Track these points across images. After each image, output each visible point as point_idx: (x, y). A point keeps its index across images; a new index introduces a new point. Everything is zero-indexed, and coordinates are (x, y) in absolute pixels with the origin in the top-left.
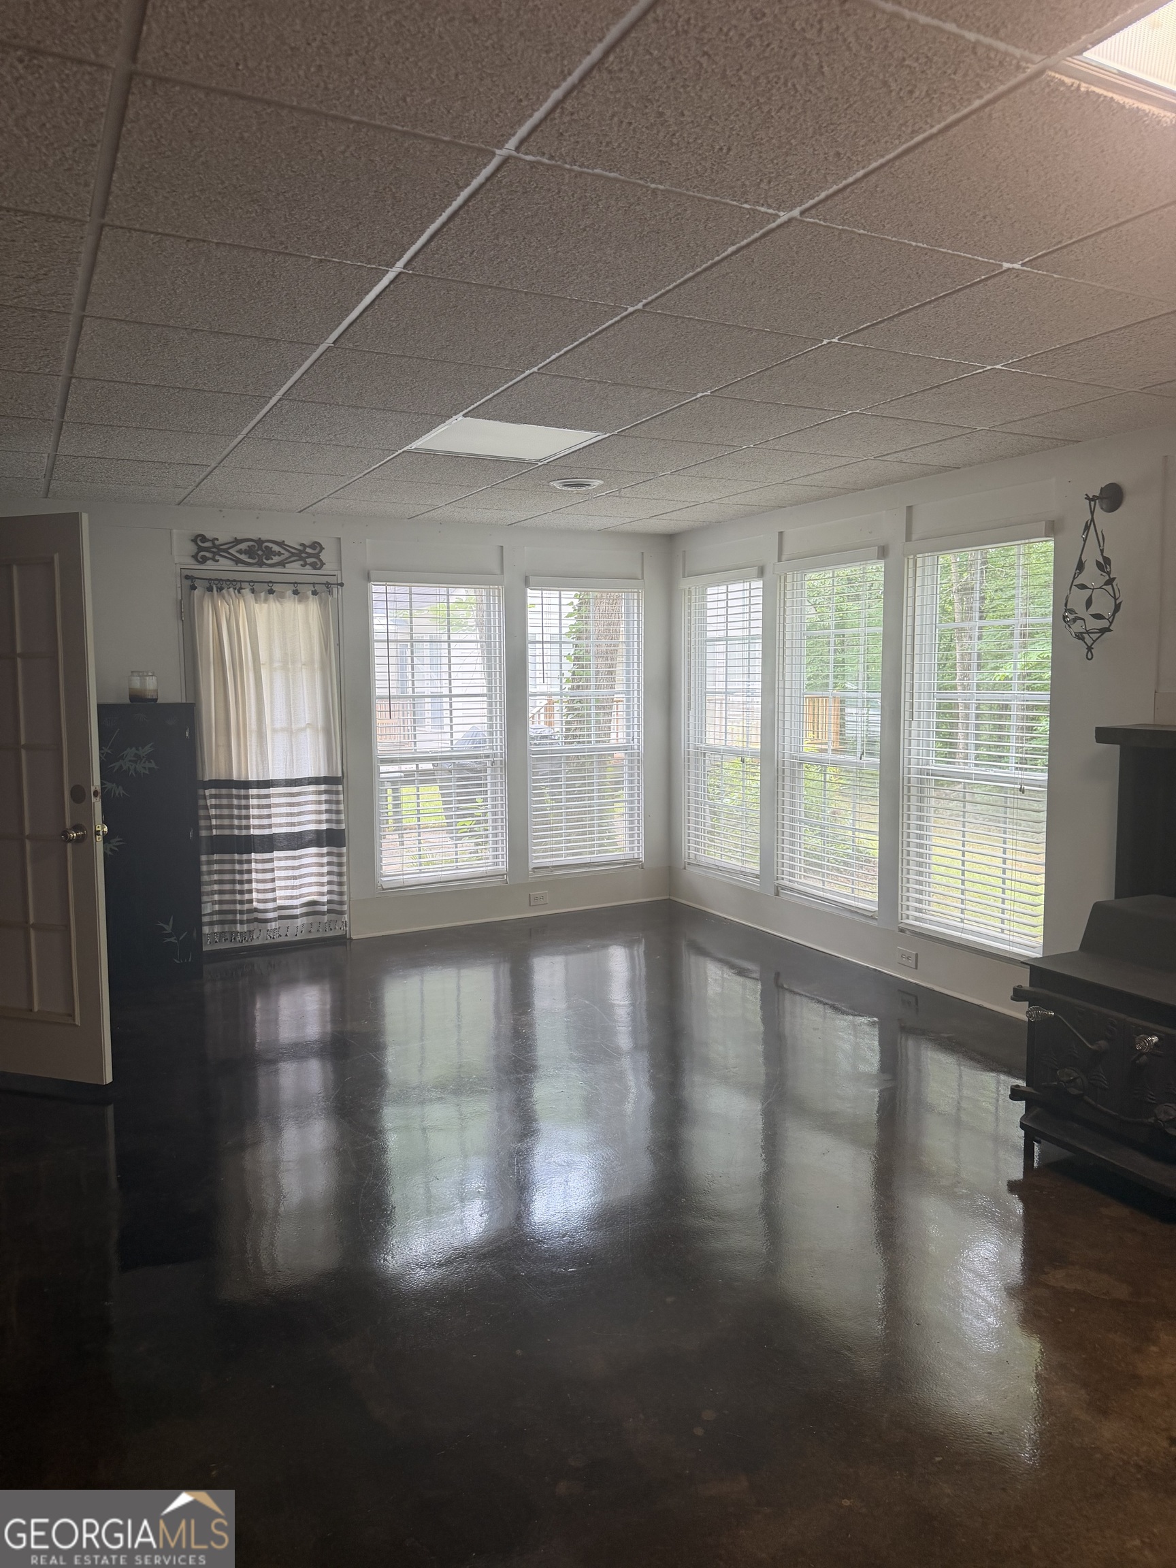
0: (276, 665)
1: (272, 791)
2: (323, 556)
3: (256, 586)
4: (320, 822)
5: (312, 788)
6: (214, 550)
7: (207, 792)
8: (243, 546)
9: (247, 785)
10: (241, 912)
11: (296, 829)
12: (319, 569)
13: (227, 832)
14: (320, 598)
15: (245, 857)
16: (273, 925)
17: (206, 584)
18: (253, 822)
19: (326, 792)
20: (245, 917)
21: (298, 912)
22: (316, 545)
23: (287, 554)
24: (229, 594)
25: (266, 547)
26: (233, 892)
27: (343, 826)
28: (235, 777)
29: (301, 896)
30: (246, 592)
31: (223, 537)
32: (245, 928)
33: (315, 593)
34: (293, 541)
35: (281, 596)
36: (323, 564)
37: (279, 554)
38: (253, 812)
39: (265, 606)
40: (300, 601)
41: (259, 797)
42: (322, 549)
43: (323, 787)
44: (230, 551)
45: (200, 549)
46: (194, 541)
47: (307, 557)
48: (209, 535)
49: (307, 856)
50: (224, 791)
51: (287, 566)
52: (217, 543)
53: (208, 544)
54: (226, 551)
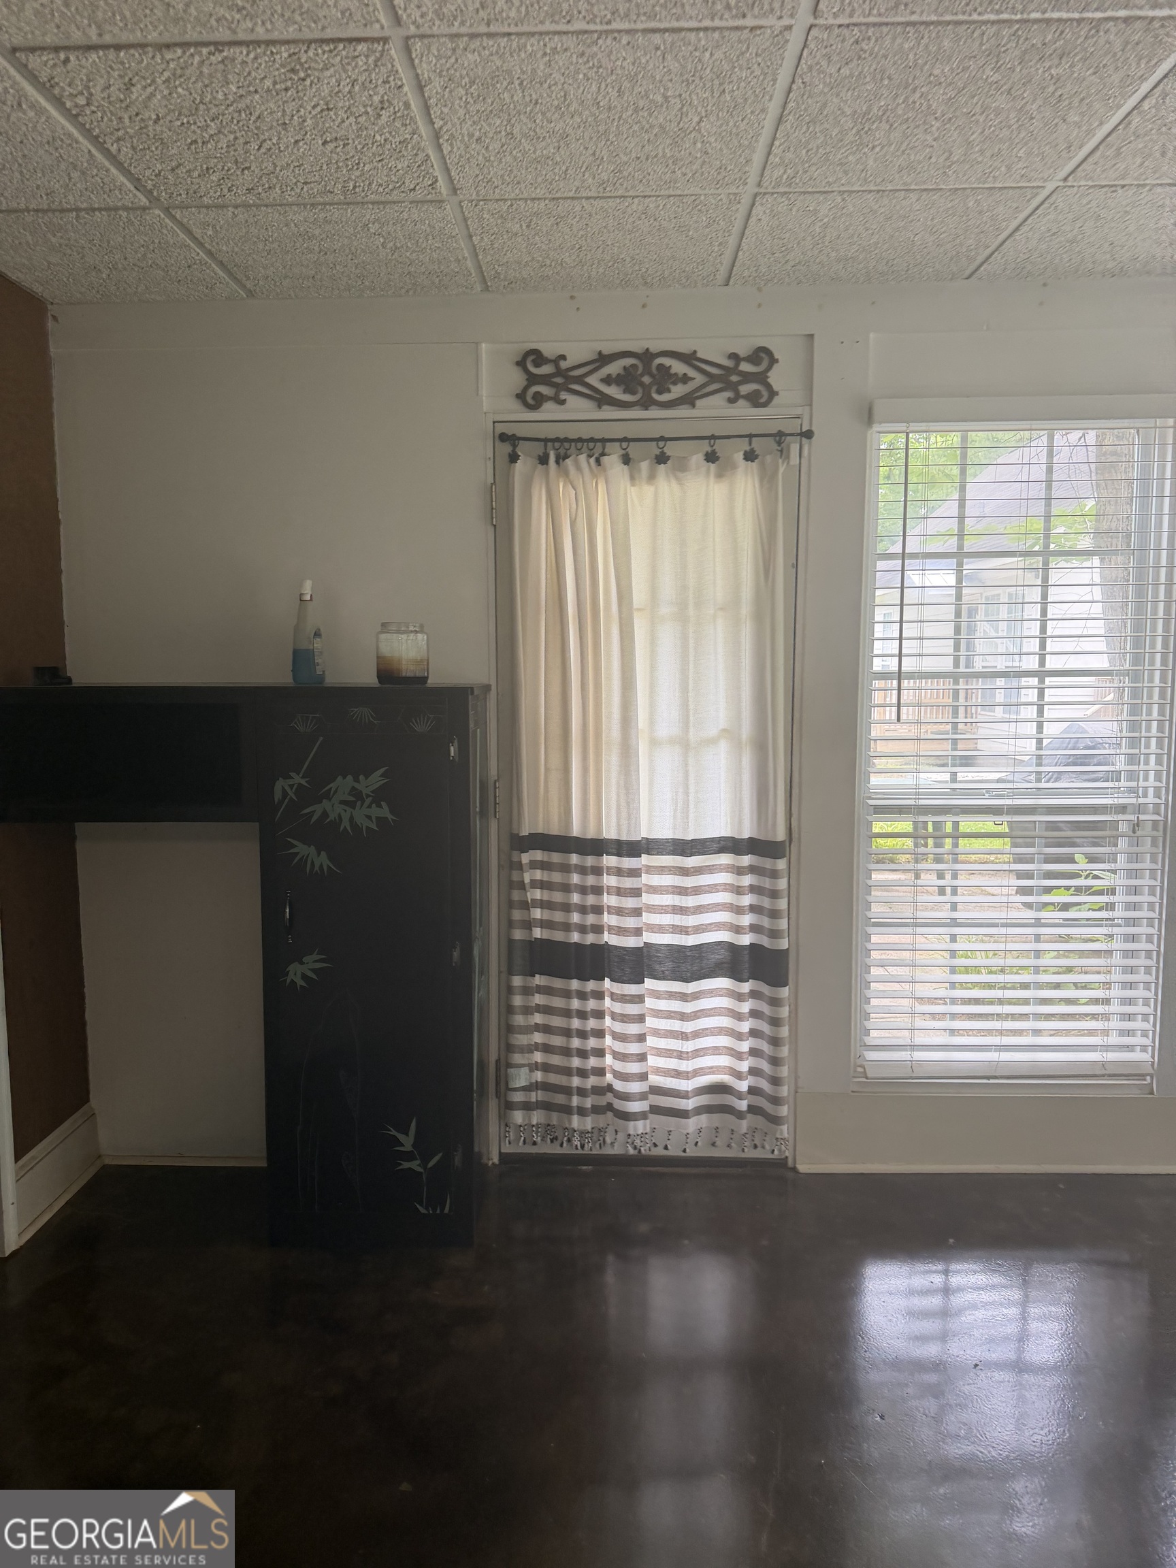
0: (665, 610)
1: (645, 860)
2: (774, 378)
3: (633, 449)
4: (738, 930)
5: (725, 859)
6: (559, 380)
7: (525, 858)
8: (614, 368)
9: (597, 847)
10: (582, 1092)
11: (690, 941)
12: (765, 405)
13: (559, 936)
14: (763, 467)
15: (591, 985)
16: (640, 1126)
17: (538, 448)
18: (608, 919)
19: (752, 869)
20: (588, 1103)
21: (690, 1104)
22: (763, 355)
23: (699, 379)
24: (579, 468)
25: (660, 366)
26: (566, 1052)
27: (784, 944)
28: (576, 831)
29: (697, 1072)
30: (613, 461)
31: (577, 353)
32: (589, 1123)
33: (750, 456)
34: (714, 351)
35: (682, 467)
36: (773, 394)
37: (685, 379)
38: (609, 900)
39: (649, 490)
40: (720, 476)
41: (619, 872)
42: (773, 361)
43: (746, 860)
44: (590, 380)
45: (533, 379)
46: (521, 364)
47: (740, 383)
48: (549, 350)
49: (711, 993)
50: (556, 857)
51: (699, 403)
52: (564, 365)
53: (546, 369)
54: (580, 380)
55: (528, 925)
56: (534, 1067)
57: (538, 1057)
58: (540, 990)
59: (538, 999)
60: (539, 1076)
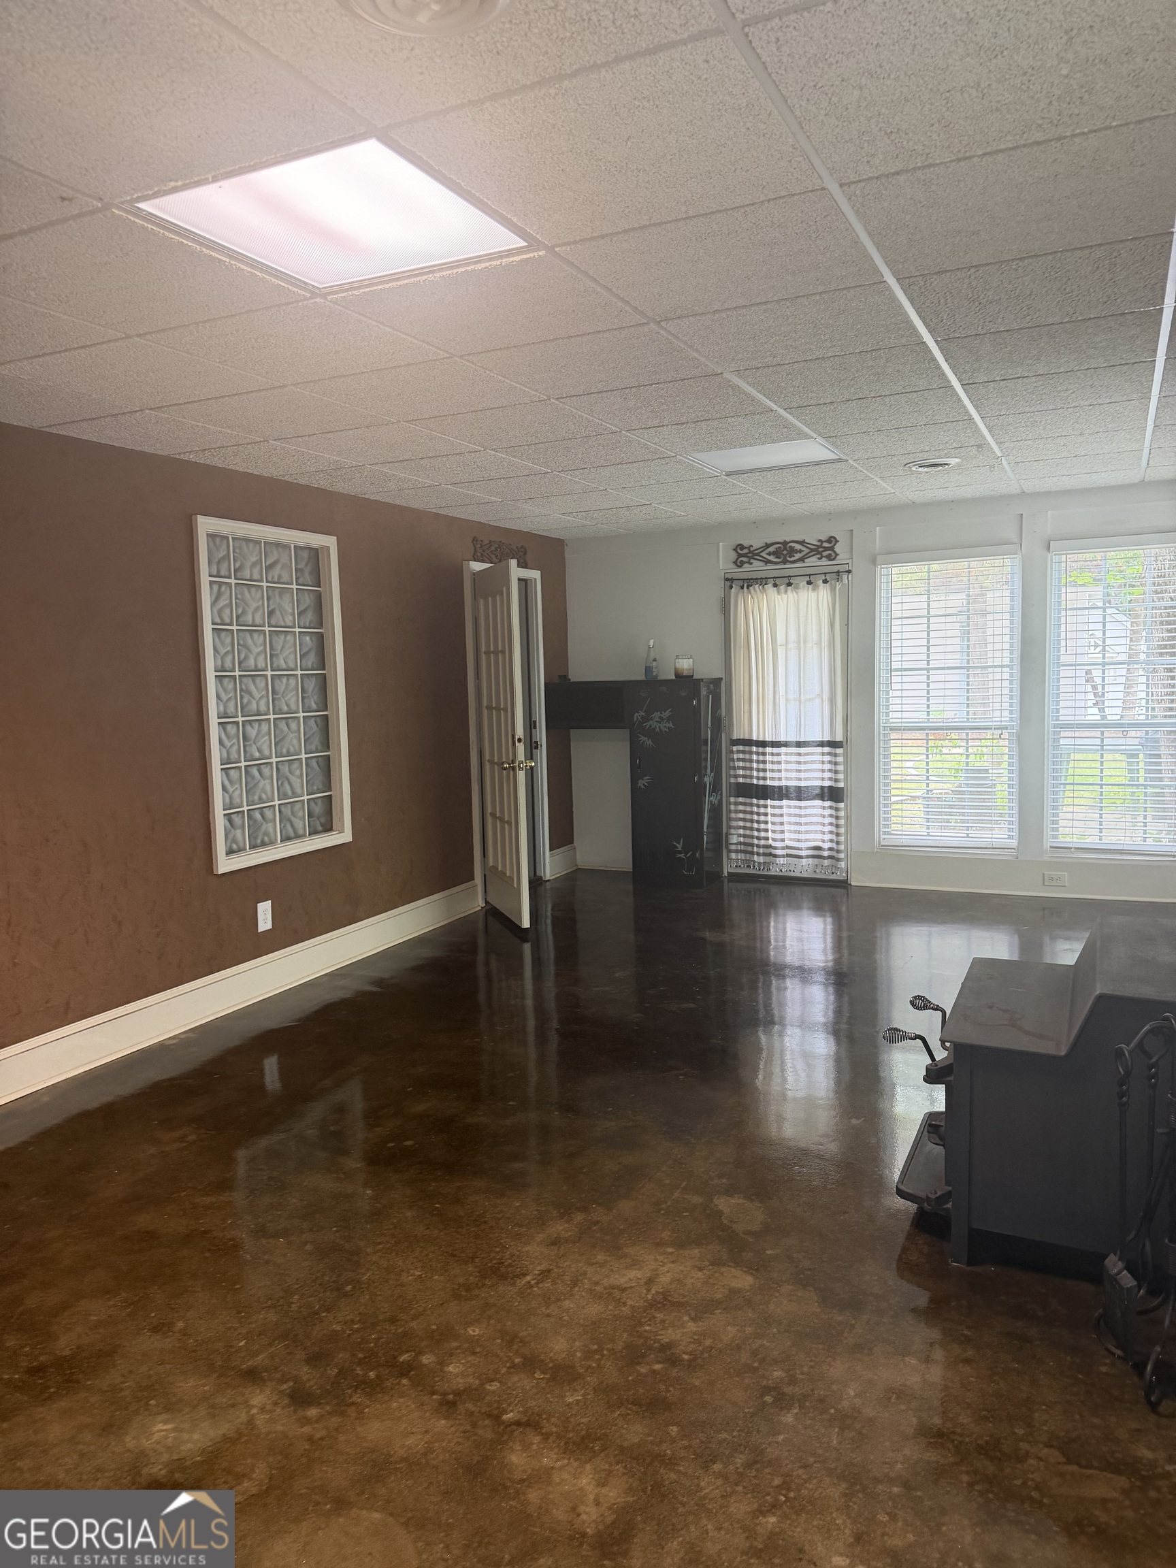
0: (791, 645)
1: (783, 750)
2: (837, 549)
3: (778, 581)
4: (823, 779)
5: (819, 750)
6: (750, 555)
7: (735, 748)
8: (771, 549)
9: (763, 744)
10: (758, 846)
11: (804, 784)
12: (833, 560)
13: (748, 781)
14: (831, 585)
15: (762, 802)
16: (781, 861)
17: (741, 583)
18: (768, 774)
19: (829, 754)
20: (761, 851)
21: (804, 853)
22: (833, 540)
23: (807, 551)
24: (755, 589)
25: (790, 547)
26: (752, 829)
27: (841, 785)
28: (755, 738)
29: (806, 840)
30: (769, 587)
31: (757, 544)
32: (761, 859)
33: (825, 582)
34: (812, 540)
35: (797, 587)
36: (837, 555)
37: (801, 551)
38: (768, 766)
39: (785, 596)
40: (814, 590)
41: (772, 754)
42: (837, 541)
43: (827, 749)
44: (762, 554)
45: (740, 556)
46: (735, 550)
47: (823, 551)
48: (746, 544)
49: (814, 807)
50: (747, 748)
51: (806, 560)
52: (752, 549)
53: (745, 551)
54: (758, 554)
55: (736, 776)
56: (740, 835)
57: (741, 831)
58: (741, 803)
59: (741, 808)
60: (742, 839)
